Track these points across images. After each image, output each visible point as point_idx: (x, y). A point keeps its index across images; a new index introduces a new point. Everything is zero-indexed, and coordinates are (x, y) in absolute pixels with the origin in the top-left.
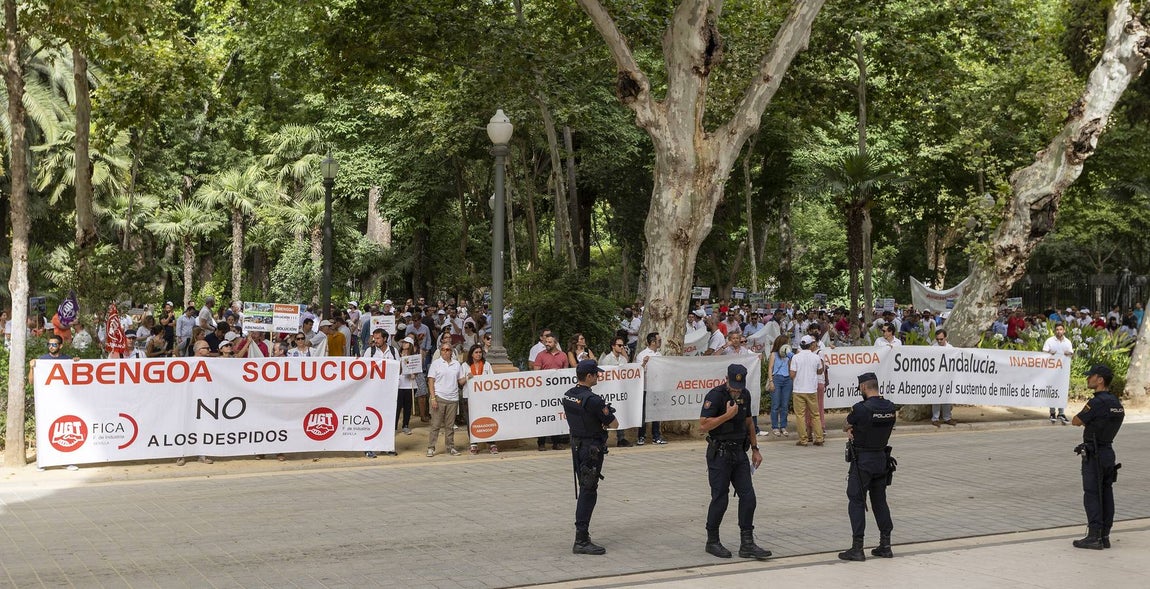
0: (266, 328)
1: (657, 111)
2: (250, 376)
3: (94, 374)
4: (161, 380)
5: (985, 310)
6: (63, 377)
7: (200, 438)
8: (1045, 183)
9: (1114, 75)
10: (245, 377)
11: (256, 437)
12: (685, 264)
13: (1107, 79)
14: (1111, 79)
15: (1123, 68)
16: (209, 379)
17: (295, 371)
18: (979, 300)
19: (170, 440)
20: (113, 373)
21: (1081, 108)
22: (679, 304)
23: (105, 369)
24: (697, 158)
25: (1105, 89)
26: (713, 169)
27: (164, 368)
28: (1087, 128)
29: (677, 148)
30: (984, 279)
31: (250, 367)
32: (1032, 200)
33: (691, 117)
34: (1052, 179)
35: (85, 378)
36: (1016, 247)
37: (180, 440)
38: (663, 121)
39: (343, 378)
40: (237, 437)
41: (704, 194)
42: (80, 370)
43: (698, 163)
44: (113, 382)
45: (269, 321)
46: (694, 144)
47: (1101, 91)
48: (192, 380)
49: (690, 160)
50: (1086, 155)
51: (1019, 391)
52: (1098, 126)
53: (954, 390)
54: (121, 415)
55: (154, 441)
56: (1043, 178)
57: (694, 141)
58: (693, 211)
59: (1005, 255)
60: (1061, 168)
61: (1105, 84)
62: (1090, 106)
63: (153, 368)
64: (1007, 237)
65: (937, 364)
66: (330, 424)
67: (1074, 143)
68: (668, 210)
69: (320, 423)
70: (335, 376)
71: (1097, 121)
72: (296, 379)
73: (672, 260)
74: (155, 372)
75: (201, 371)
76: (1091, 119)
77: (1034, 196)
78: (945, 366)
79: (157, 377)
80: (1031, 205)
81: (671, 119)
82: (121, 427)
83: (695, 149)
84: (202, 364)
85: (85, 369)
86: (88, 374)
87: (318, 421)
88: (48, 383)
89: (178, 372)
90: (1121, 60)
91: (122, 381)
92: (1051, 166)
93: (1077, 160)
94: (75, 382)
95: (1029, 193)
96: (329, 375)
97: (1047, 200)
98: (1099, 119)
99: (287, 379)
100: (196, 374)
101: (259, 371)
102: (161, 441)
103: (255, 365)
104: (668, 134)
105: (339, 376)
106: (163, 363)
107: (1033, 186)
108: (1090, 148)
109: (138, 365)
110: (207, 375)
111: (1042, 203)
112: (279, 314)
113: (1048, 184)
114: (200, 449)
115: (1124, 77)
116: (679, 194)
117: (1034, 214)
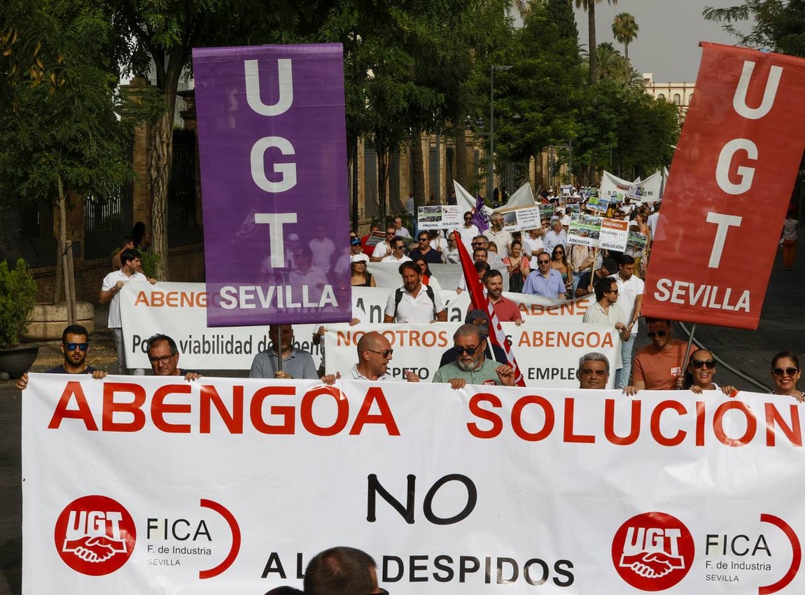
3: (146, 409)
4: (288, 429)
6: (85, 411)
10: (473, 429)
11: (501, 570)
16: (393, 430)
20: (187, 410)
23: (168, 398)
27: (295, 401)
31: (484, 405)
35: (130, 419)
39: (701, 441)
40: (456, 568)
42: (120, 399)
44: (186, 429)
48: (356, 430)
54: (204, 502)
55: (273, 567)
63: (270, 401)
66: (675, 555)
69: (651, 550)
70: (681, 436)
72: (591, 439)
74: (275, 410)
75: (375, 410)
79: (280, 420)
82: (204, 531)
85: (131, 399)
86: (136, 409)
87: (646, 543)
89: (324, 412)
91: (205, 427)
96: (669, 432)
99: (569, 437)
100: (364, 417)
101: (505, 413)
102: (289, 567)
103: (496, 402)
106: (290, 391)
109: (238, 392)
110: (387, 419)
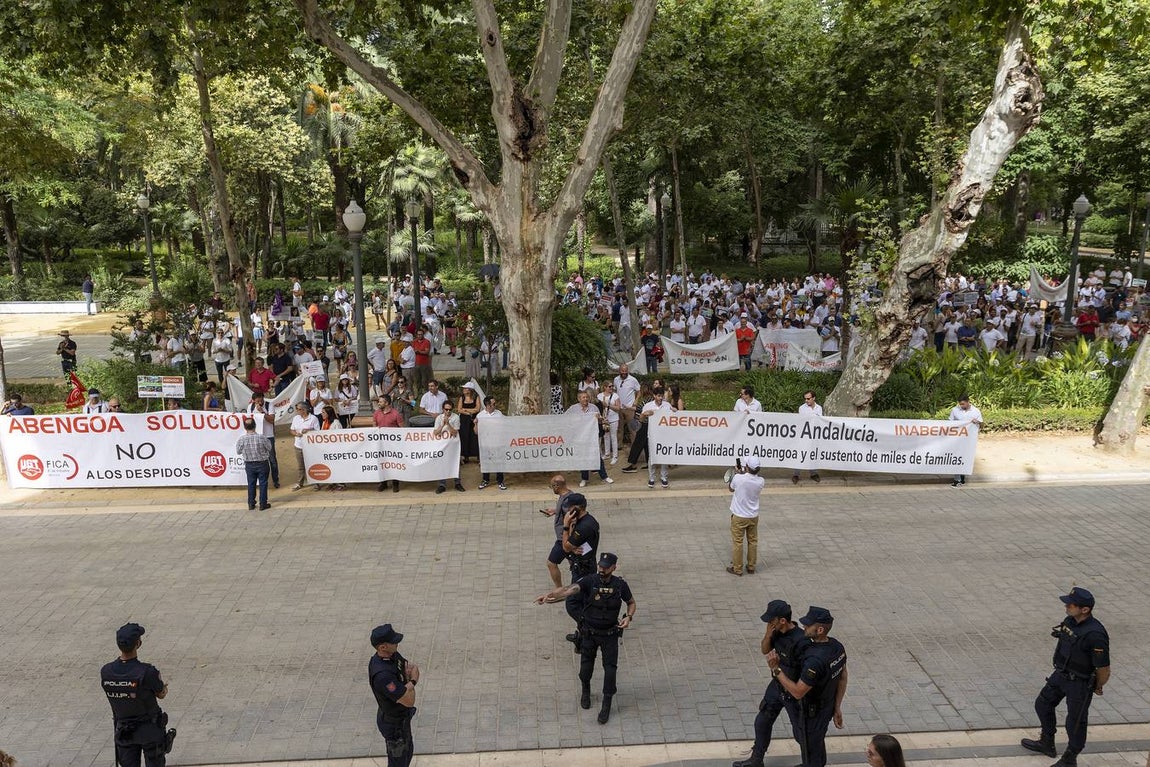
0: (158, 395)
1: (490, 196)
2: (155, 426)
3: (39, 425)
4: (87, 431)
5: (872, 372)
6: (20, 427)
7: (124, 474)
8: (922, 252)
9: (993, 135)
10: (150, 427)
11: (166, 473)
12: (530, 332)
13: (986, 139)
14: (991, 138)
15: (1003, 125)
16: (122, 430)
17: (187, 422)
18: (866, 362)
19: (102, 475)
20: (52, 425)
21: (960, 172)
22: (530, 366)
23: (45, 422)
24: (522, 240)
25: (984, 150)
26: (539, 249)
27: (87, 422)
28: (963, 194)
29: (505, 231)
30: (870, 342)
31: (152, 420)
32: (908, 269)
33: (518, 201)
34: (931, 247)
35: (33, 429)
36: (894, 315)
37: (109, 475)
38: (493, 206)
39: (224, 428)
40: (151, 473)
41: (533, 272)
42: (29, 423)
43: (523, 245)
44: (53, 432)
45: (160, 389)
46: (521, 227)
47: (980, 152)
48: (109, 431)
49: (517, 241)
50: (966, 223)
51: (907, 458)
52: (976, 192)
53: (819, 456)
54: (65, 455)
55: (90, 475)
56: (921, 246)
57: (521, 223)
58: (524, 289)
59: (886, 321)
60: (941, 236)
61: (984, 145)
62: (968, 169)
63: (79, 422)
64: (887, 304)
65: (799, 430)
66: (220, 464)
67: (951, 210)
68: (506, 287)
69: (213, 464)
70: (217, 426)
71: (975, 186)
72: (189, 428)
73: (520, 329)
74: (82, 425)
75: (114, 424)
76: (969, 184)
77: (910, 265)
78: (809, 433)
79: (83, 428)
80: (908, 274)
81: (500, 203)
82: (65, 464)
83: (522, 231)
84: (114, 418)
85: (32, 423)
86: (35, 426)
87: (211, 462)
88: (11, 432)
89: (98, 424)
90: (1002, 116)
91: (59, 431)
92: (930, 233)
93: (957, 228)
94: (28, 431)
95: (906, 261)
96: (214, 426)
97: (925, 269)
98: (979, 184)
99: (182, 428)
100: (111, 427)
101: (160, 422)
102: (95, 475)
103: (157, 419)
104: (497, 218)
105: (220, 425)
107: (911, 255)
108: (969, 217)
109: (68, 419)
110: (119, 426)
111: (920, 272)
112: (168, 384)
113: (926, 252)
114: (124, 482)
115: (1005, 136)
116: (513, 273)
117: (913, 283)
